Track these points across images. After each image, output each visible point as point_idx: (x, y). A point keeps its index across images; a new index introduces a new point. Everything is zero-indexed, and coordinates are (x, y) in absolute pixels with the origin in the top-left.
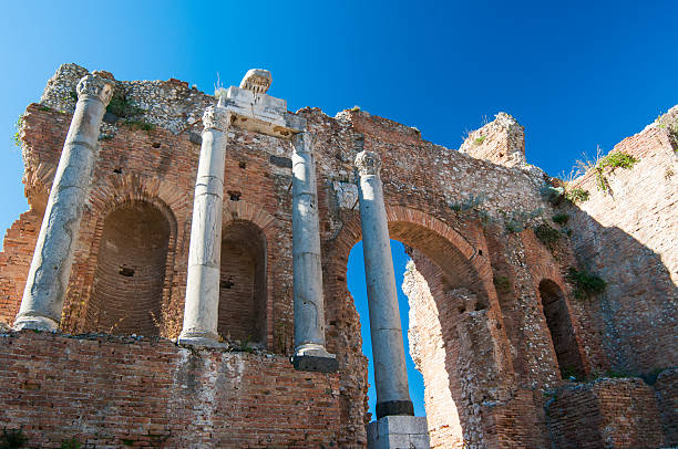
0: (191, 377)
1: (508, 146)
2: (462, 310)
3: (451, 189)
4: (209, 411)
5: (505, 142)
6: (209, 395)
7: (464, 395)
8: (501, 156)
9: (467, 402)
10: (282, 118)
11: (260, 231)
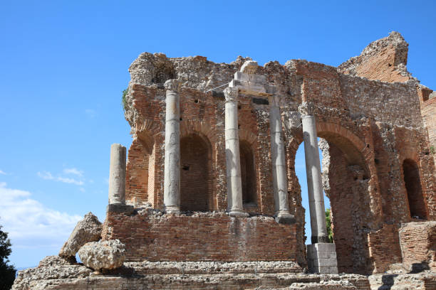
0: (236, 229)
1: (395, 59)
2: (356, 179)
3: (353, 104)
4: (244, 243)
5: (393, 57)
6: (244, 236)
7: (354, 225)
8: (390, 65)
9: (355, 229)
10: (263, 89)
11: (251, 145)
